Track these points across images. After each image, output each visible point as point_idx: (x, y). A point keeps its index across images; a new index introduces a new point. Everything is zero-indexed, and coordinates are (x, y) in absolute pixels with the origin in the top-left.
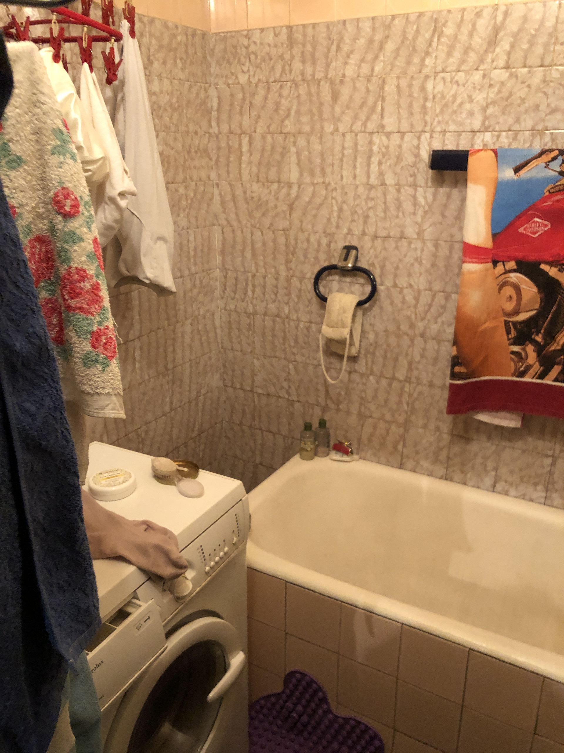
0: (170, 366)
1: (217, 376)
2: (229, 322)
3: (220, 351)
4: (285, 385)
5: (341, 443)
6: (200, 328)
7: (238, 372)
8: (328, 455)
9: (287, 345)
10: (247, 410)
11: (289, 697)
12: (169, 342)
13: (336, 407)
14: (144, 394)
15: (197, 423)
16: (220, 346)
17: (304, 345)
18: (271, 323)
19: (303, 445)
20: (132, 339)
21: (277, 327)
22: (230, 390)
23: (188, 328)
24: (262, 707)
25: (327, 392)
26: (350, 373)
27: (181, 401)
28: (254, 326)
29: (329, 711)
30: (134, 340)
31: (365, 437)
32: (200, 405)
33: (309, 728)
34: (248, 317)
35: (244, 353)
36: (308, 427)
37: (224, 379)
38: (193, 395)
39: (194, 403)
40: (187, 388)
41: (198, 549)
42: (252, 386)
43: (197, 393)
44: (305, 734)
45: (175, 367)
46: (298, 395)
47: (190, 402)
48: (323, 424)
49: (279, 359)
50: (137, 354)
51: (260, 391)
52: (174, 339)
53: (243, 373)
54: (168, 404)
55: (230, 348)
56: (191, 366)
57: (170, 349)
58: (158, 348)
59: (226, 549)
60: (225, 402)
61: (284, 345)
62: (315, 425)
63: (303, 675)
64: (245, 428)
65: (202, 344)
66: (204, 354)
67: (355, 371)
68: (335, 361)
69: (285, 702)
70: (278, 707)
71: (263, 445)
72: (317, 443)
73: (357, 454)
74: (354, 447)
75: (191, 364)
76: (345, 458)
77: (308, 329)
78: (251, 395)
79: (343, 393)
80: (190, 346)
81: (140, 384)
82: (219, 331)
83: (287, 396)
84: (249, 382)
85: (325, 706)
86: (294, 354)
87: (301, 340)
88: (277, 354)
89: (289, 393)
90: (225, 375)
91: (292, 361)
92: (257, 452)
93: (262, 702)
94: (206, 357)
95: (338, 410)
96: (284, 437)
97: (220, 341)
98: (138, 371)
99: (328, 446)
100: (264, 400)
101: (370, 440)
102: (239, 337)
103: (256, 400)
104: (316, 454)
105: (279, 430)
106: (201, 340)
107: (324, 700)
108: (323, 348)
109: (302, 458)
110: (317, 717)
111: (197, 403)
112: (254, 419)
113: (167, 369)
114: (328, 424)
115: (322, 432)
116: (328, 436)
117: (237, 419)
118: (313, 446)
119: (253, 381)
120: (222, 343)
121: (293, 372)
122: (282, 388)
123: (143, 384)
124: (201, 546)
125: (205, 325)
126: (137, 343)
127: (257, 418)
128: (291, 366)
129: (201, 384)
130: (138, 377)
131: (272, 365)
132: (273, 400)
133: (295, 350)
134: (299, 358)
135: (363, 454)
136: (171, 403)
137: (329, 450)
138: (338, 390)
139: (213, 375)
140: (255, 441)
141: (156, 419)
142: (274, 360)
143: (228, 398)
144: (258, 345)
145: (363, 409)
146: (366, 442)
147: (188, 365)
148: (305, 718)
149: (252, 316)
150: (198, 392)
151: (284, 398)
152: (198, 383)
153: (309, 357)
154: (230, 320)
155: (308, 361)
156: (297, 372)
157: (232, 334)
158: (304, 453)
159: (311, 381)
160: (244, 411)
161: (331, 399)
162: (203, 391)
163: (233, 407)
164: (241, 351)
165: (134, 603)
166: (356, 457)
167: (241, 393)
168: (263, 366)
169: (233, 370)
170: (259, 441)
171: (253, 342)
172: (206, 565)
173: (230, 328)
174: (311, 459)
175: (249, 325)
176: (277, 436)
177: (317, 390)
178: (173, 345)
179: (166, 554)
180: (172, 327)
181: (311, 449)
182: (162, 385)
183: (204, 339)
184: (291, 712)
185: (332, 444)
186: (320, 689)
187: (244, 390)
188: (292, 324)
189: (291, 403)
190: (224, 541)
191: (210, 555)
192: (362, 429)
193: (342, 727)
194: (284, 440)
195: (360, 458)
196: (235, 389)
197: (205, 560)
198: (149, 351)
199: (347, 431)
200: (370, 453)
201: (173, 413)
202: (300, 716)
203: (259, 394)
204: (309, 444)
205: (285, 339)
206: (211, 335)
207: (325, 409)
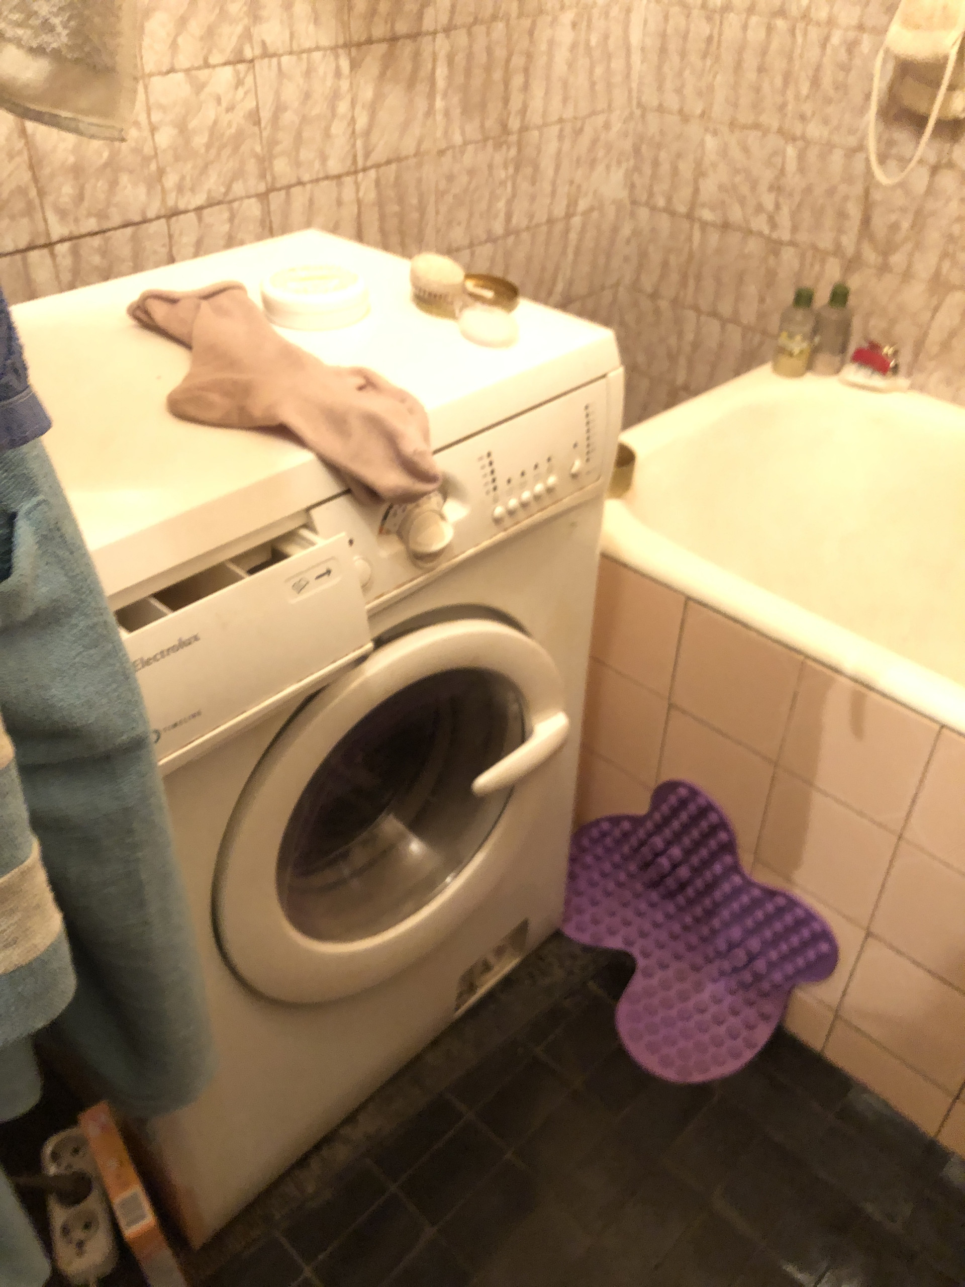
0: (514, 124)
1: (618, 175)
2: (663, 35)
3: (631, 114)
4: (768, 201)
5: (874, 347)
6: (594, 41)
7: (665, 168)
8: (838, 371)
9: (790, 94)
10: (673, 260)
11: (659, 828)
12: (518, 61)
13: (880, 260)
14: (450, 178)
15: (560, 277)
16: (634, 102)
17: (832, 93)
18: (762, 34)
19: (783, 339)
20: (431, 29)
21: (775, 45)
22: (643, 213)
23: (565, 35)
24: (604, 835)
25: (866, 221)
26: (935, 170)
27: (531, 217)
28: (719, 42)
29: (735, 868)
30: (434, 33)
31: (935, 336)
32: (573, 236)
33: (690, 892)
34: (709, 19)
35: (685, 118)
36: (803, 298)
37: (633, 186)
38: (559, 210)
39: (559, 227)
40: (547, 187)
41: (481, 459)
42: (693, 205)
43: (568, 206)
44: (681, 899)
45: (524, 129)
46: (795, 229)
47: (550, 221)
48: (840, 296)
49: (766, 132)
50: (441, 72)
51: (707, 215)
52: (529, 56)
53: (675, 171)
54: (502, 215)
55: (655, 103)
56: (561, 137)
57: (517, 81)
58: (488, 69)
59: (552, 480)
60: (628, 242)
61: (783, 92)
62: (822, 297)
63: (694, 793)
64: (664, 304)
65: (593, 84)
66: (593, 113)
67: (951, 165)
68: (902, 135)
69: (650, 835)
70: (634, 841)
71: (696, 345)
72: (817, 339)
73: (909, 374)
74: (905, 358)
75: (561, 130)
76: (877, 381)
77: (851, 47)
78: (686, 225)
79: (905, 225)
80: (565, 85)
81: (441, 153)
82: (636, 58)
83: (766, 231)
84: (685, 193)
85: (728, 859)
86: (803, 118)
87: (827, 80)
88: (764, 119)
89: (773, 223)
90: (636, 177)
91: (794, 139)
92: (682, 361)
93: (605, 826)
94: (600, 120)
95: (884, 268)
96: (747, 330)
97: (634, 85)
98: (439, 117)
99: (843, 349)
100: (714, 238)
101: (946, 346)
102: (680, 74)
103: (697, 235)
104: (810, 366)
105: (736, 312)
106: (591, 72)
107: (729, 847)
108: (880, 102)
109: (777, 369)
110: (708, 875)
111: (567, 231)
112: (684, 282)
113: (505, 128)
114: (852, 301)
115: (833, 315)
116: (845, 329)
117: (648, 283)
118: (805, 345)
119: (696, 191)
120: (640, 91)
121: (792, 165)
122: (760, 208)
123: (449, 153)
124: (489, 455)
125: (606, 37)
126: (442, 44)
127: (691, 283)
128: (791, 151)
129: (579, 187)
130: (439, 133)
131: (746, 150)
132: (734, 238)
133: (807, 108)
134: (815, 130)
135: (920, 378)
136: (509, 217)
137: (843, 363)
138: (893, 217)
139: (608, 167)
140: (680, 335)
141: (471, 245)
142: (753, 137)
143: (636, 233)
144: (720, 95)
145: (946, 265)
146: (935, 349)
147: (555, 130)
148: (684, 872)
149: (717, 17)
150: (572, 203)
151: (760, 234)
152: (571, 182)
153: (838, 128)
154: (665, 30)
155: (836, 139)
156: (802, 169)
157: (666, 69)
158: (784, 360)
159: (831, 192)
160: (665, 264)
161: (872, 238)
162: (583, 205)
163: (643, 255)
164: (681, 111)
165: (304, 539)
166: (901, 381)
167: (664, 222)
168: (724, 152)
169: (656, 163)
170: (690, 337)
171: (711, 88)
172: (496, 501)
173: (663, 50)
174: (797, 374)
175: (710, 39)
176: (730, 327)
177: (842, 215)
178: (526, 71)
179: (391, 439)
180: (526, 23)
181: (801, 352)
182: (490, 167)
183: (599, 71)
184: (657, 855)
185: (852, 349)
186: (723, 825)
187: (672, 214)
188: (814, 33)
189: (774, 247)
190: (549, 460)
191: (509, 481)
192: (933, 317)
193: (756, 903)
194: (744, 337)
195: (912, 387)
196: (653, 209)
197: (495, 489)
198: (468, 72)
199: (893, 322)
200: (936, 377)
201: (511, 240)
202: (675, 866)
203: (704, 225)
204: (798, 338)
205: (787, 78)
206: (617, 64)
207: (852, 264)
